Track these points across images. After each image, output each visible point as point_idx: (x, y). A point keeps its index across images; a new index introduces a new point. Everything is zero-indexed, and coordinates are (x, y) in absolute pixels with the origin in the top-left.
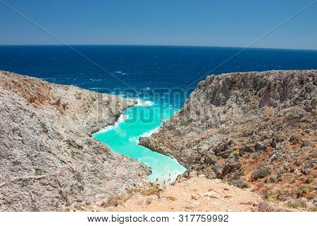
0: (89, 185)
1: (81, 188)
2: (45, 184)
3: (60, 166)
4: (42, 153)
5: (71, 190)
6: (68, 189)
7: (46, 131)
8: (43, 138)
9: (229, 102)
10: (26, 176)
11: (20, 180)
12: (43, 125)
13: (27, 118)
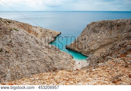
0: (56, 62)
1: (53, 63)
2: (40, 62)
3: (45, 55)
4: (38, 51)
5: (50, 63)
6: (49, 63)
7: (38, 43)
8: (37, 45)
9: (100, 31)
10: (33, 59)
11: (32, 60)
12: (36, 41)
13: (30, 38)
